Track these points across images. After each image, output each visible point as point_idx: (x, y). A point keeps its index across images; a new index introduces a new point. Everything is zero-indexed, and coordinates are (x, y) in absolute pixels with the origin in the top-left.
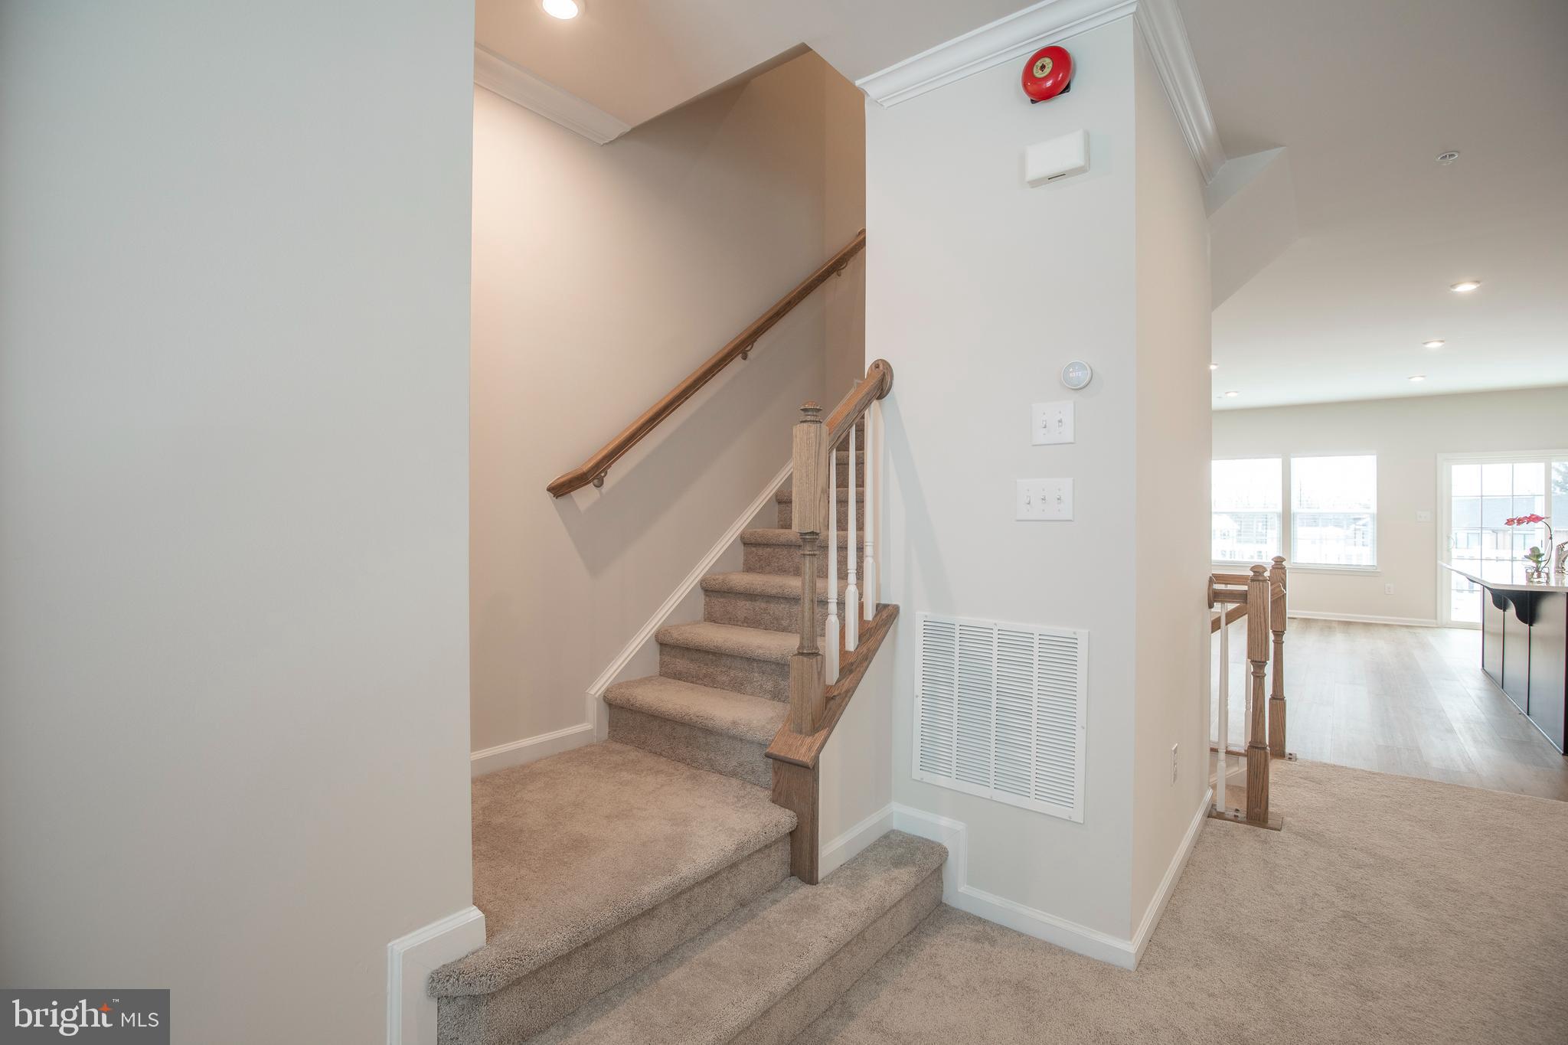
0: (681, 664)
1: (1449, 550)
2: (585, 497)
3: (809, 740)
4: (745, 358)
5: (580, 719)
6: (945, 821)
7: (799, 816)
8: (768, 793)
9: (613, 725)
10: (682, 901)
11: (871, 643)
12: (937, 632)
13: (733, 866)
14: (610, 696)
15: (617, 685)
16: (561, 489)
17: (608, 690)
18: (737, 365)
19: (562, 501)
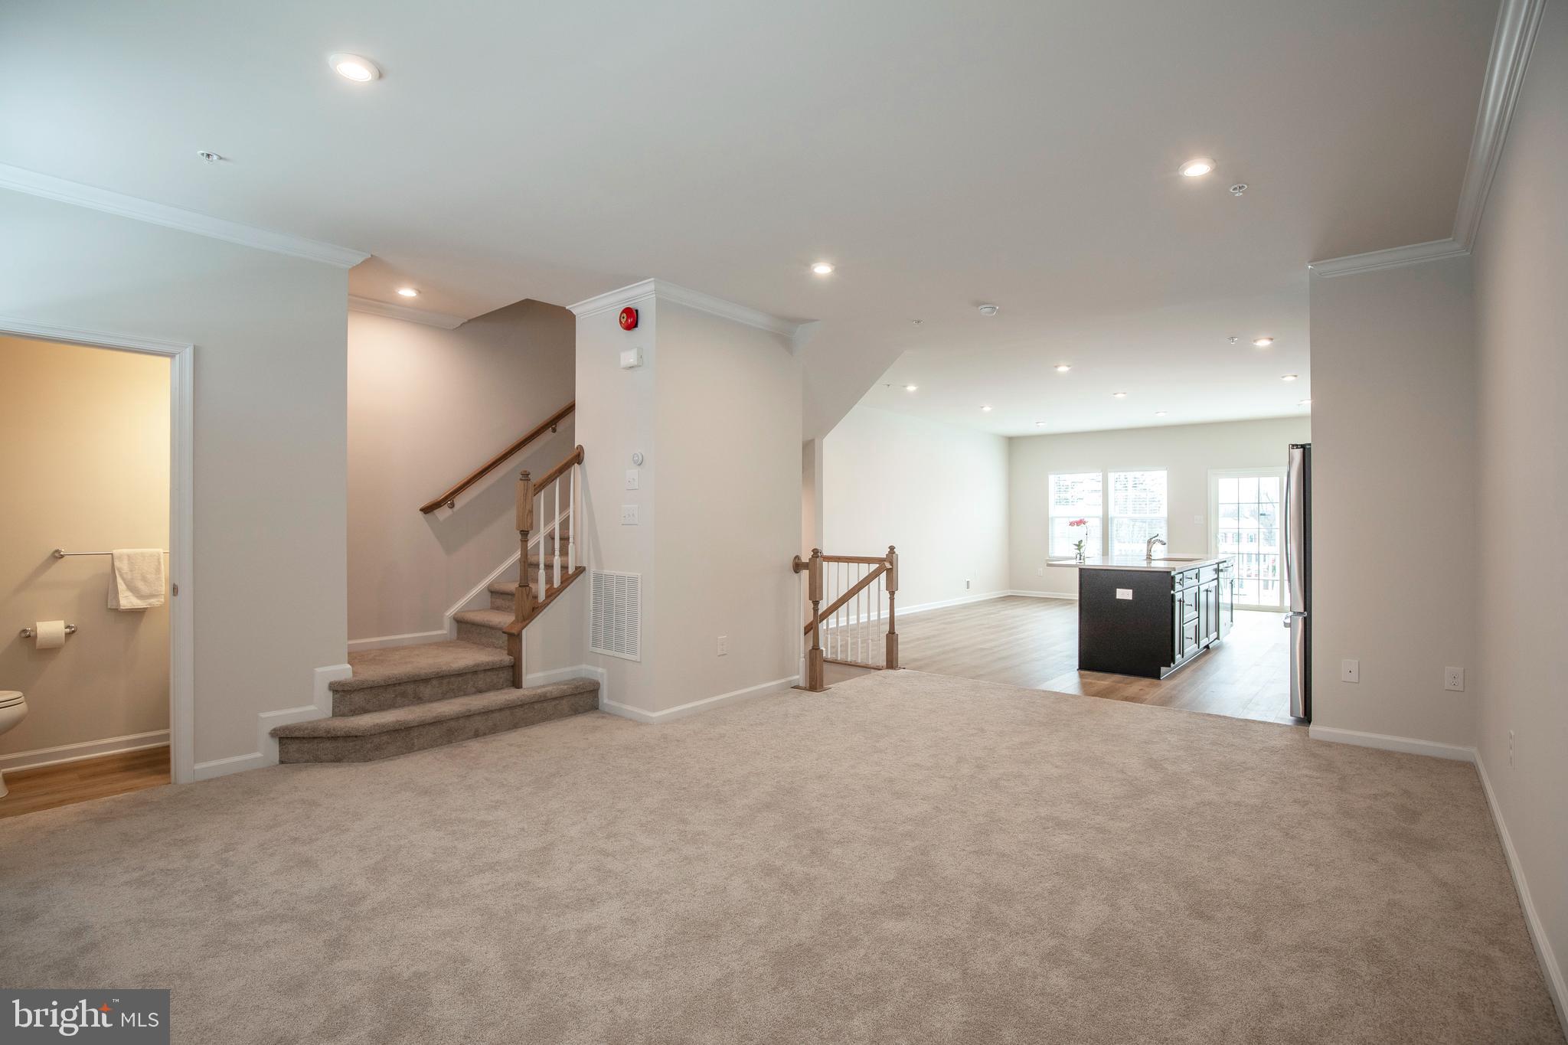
0: (499, 602)
1: (1217, 547)
2: (443, 513)
3: (520, 624)
4: (554, 430)
5: (441, 628)
6: (600, 670)
7: (515, 659)
8: (506, 652)
9: (459, 631)
10: (445, 681)
11: (566, 584)
12: (598, 578)
13: (475, 673)
14: (456, 616)
15: (462, 611)
16: (428, 510)
17: (455, 614)
18: (548, 435)
19: (429, 516)
